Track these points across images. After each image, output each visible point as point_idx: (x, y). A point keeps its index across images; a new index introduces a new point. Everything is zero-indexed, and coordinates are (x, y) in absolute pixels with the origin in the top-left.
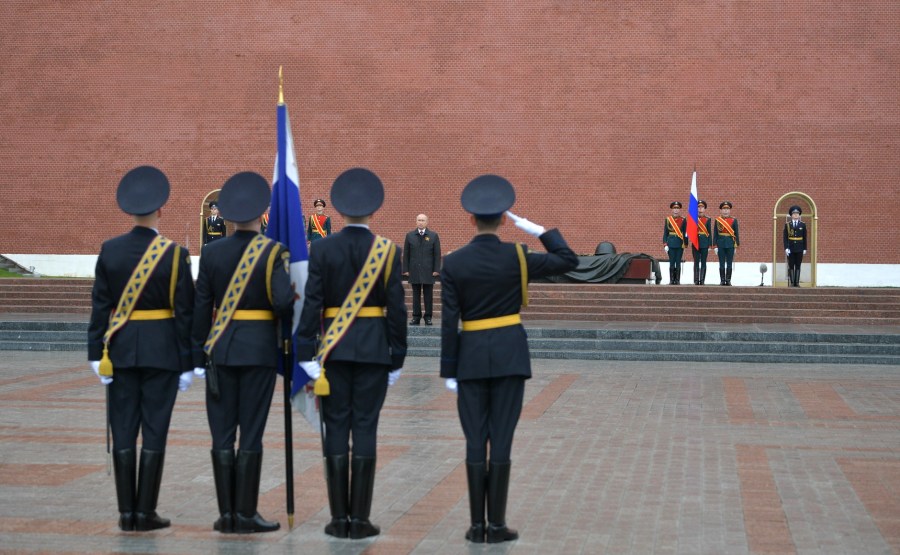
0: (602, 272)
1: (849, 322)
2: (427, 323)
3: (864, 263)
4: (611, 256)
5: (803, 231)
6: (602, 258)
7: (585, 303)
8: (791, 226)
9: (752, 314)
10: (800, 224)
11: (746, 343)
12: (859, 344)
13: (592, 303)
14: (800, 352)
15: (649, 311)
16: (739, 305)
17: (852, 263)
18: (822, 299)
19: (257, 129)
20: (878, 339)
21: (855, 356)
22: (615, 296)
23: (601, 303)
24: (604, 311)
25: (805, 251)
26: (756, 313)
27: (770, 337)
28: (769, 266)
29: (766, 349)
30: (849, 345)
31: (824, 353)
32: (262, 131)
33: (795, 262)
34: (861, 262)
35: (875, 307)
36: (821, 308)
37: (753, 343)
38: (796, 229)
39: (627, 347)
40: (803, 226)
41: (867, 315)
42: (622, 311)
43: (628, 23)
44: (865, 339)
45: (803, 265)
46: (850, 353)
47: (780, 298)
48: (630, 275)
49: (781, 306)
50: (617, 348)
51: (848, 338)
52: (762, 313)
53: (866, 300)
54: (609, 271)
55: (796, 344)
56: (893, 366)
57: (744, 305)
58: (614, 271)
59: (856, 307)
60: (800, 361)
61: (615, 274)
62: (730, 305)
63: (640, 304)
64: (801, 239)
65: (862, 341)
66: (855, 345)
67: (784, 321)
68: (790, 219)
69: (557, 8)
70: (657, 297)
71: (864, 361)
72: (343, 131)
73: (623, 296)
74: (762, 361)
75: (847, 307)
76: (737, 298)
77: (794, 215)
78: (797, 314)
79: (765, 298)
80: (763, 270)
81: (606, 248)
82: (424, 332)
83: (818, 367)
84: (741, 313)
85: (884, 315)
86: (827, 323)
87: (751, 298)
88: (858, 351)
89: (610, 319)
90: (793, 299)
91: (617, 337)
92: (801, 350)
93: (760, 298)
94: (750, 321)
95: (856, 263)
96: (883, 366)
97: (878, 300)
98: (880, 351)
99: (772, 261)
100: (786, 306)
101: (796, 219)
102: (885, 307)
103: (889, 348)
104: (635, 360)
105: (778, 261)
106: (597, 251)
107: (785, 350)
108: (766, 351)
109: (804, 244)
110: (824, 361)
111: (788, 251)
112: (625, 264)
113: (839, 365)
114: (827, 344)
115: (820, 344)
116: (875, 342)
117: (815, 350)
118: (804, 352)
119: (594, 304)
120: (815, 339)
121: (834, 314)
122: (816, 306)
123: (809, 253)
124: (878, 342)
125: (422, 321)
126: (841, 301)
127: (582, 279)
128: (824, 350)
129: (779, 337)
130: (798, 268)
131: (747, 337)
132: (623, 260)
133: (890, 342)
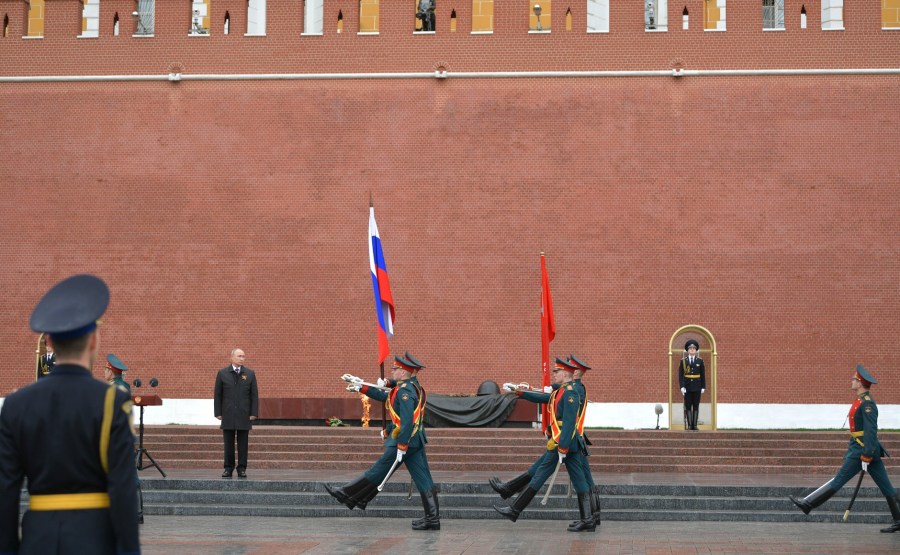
0: (485, 413)
1: (741, 471)
2: (240, 476)
3: (776, 403)
4: (494, 396)
5: (700, 367)
6: (485, 399)
7: (444, 450)
8: (687, 362)
9: (632, 462)
10: (697, 361)
11: (613, 497)
12: (743, 498)
13: (452, 450)
14: (676, 508)
15: (515, 459)
16: (618, 452)
17: (762, 402)
18: (711, 445)
19: (120, 259)
20: (766, 491)
21: (738, 512)
22: (478, 442)
23: (462, 450)
24: (464, 459)
25: (703, 390)
26: (636, 460)
27: (642, 490)
28: (665, 406)
29: (636, 504)
30: (732, 499)
31: (702, 508)
32: (124, 262)
33: (692, 402)
34: (772, 402)
35: (770, 453)
36: (710, 454)
37: (620, 497)
38: (693, 365)
39: (474, 503)
40: (701, 362)
41: (761, 462)
42: (485, 459)
43: (519, 146)
44: (751, 491)
45: (702, 406)
46: (732, 509)
47: (664, 444)
48: (514, 418)
49: (665, 452)
50: (463, 505)
51: (732, 491)
52: (643, 460)
53: (761, 444)
54: (493, 412)
55: (671, 498)
56: (780, 524)
57: (624, 452)
58: (497, 413)
59: (750, 454)
60: (674, 518)
61: (498, 417)
62: (607, 452)
63: (505, 451)
64: (698, 376)
65: (747, 495)
66: (738, 498)
67: (667, 470)
68: (687, 355)
69: (444, 129)
70: (525, 442)
71: (747, 518)
72: (212, 262)
73: (488, 442)
74: (629, 518)
75: (740, 453)
76: (615, 443)
77: (690, 351)
78: (682, 461)
79: (648, 444)
80: (659, 411)
81: (489, 388)
82: (240, 487)
83: (693, 525)
84: (620, 460)
85: (780, 462)
86: (715, 471)
87: (632, 443)
88: (741, 505)
89: (470, 468)
90: (679, 444)
91: (463, 492)
92: (676, 505)
93: (643, 444)
94: (628, 470)
95: (767, 402)
96: (770, 524)
97: (775, 445)
98: (768, 506)
99: (667, 401)
100: (670, 452)
101: (692, 355)
102: (782, 453)
103: (777, 503)
104: (482, 518)
105: (674, 402)
106: (479, 390)
107: (658, 505)
108: (636, 507)
109: (702, 382)
110: (701, 518)
111: (684, 390)
112: (509, 405)
113: (720, 523)
114: (707, 498)
115: (699, 498)
116: (762, 496)
117: (691, 505)
118: (680, 508)
119: (454, 452)
120: (693, 491)
121: (724, 461)
122: (704, 453)
123: (708, 392)
124: (766, 496)
125: (235, 473)
126: (733, 446)
127: (461, 422)
128: (702, 505)
129: (651, 490)
130: (696, 408)
131: (614, 490)
132: (507, 401)
133: (780, 496)
